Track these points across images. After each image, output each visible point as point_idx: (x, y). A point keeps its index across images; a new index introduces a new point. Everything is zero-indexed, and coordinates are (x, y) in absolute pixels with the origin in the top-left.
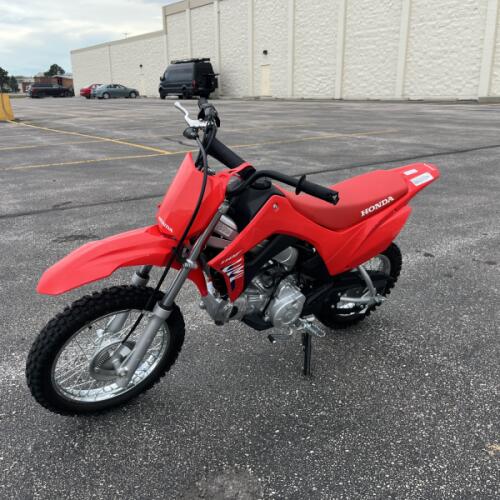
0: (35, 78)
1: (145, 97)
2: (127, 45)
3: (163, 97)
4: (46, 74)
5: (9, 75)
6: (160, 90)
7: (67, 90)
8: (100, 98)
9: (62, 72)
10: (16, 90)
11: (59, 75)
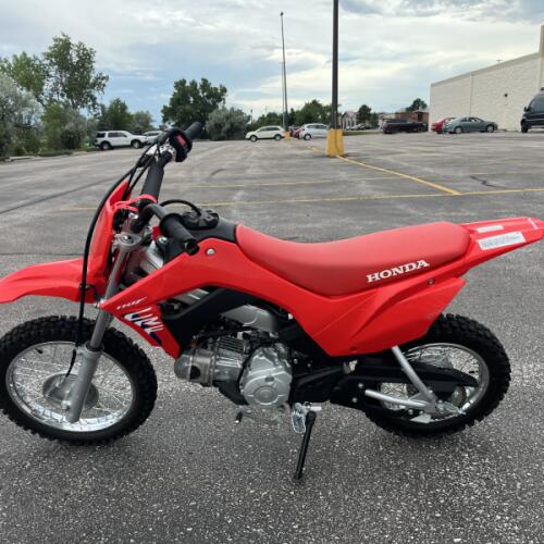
0: (396, 113)
1: (505, 130)
2: (493, 73)
3: (525, 130)
4: (408, 109)
5: (372, 112)
6: (523, 122)
7: (422, 125)
8: (451, 133)
9: (424, 106)
10: (376, 126)
11: (420, 110)
